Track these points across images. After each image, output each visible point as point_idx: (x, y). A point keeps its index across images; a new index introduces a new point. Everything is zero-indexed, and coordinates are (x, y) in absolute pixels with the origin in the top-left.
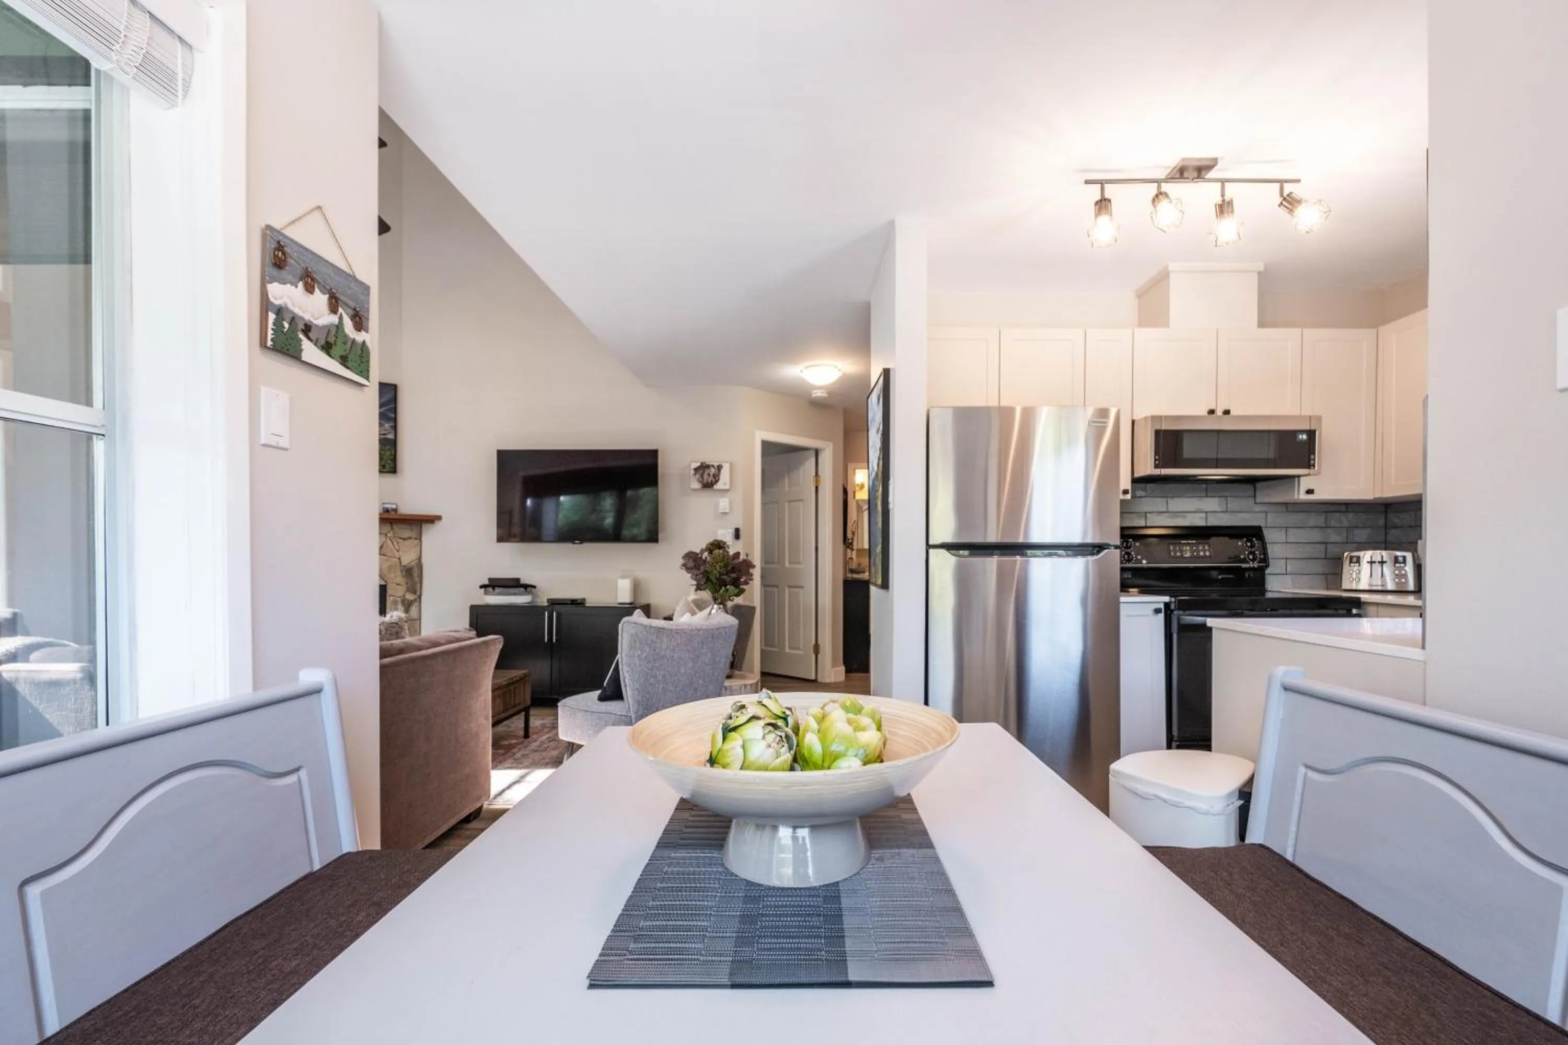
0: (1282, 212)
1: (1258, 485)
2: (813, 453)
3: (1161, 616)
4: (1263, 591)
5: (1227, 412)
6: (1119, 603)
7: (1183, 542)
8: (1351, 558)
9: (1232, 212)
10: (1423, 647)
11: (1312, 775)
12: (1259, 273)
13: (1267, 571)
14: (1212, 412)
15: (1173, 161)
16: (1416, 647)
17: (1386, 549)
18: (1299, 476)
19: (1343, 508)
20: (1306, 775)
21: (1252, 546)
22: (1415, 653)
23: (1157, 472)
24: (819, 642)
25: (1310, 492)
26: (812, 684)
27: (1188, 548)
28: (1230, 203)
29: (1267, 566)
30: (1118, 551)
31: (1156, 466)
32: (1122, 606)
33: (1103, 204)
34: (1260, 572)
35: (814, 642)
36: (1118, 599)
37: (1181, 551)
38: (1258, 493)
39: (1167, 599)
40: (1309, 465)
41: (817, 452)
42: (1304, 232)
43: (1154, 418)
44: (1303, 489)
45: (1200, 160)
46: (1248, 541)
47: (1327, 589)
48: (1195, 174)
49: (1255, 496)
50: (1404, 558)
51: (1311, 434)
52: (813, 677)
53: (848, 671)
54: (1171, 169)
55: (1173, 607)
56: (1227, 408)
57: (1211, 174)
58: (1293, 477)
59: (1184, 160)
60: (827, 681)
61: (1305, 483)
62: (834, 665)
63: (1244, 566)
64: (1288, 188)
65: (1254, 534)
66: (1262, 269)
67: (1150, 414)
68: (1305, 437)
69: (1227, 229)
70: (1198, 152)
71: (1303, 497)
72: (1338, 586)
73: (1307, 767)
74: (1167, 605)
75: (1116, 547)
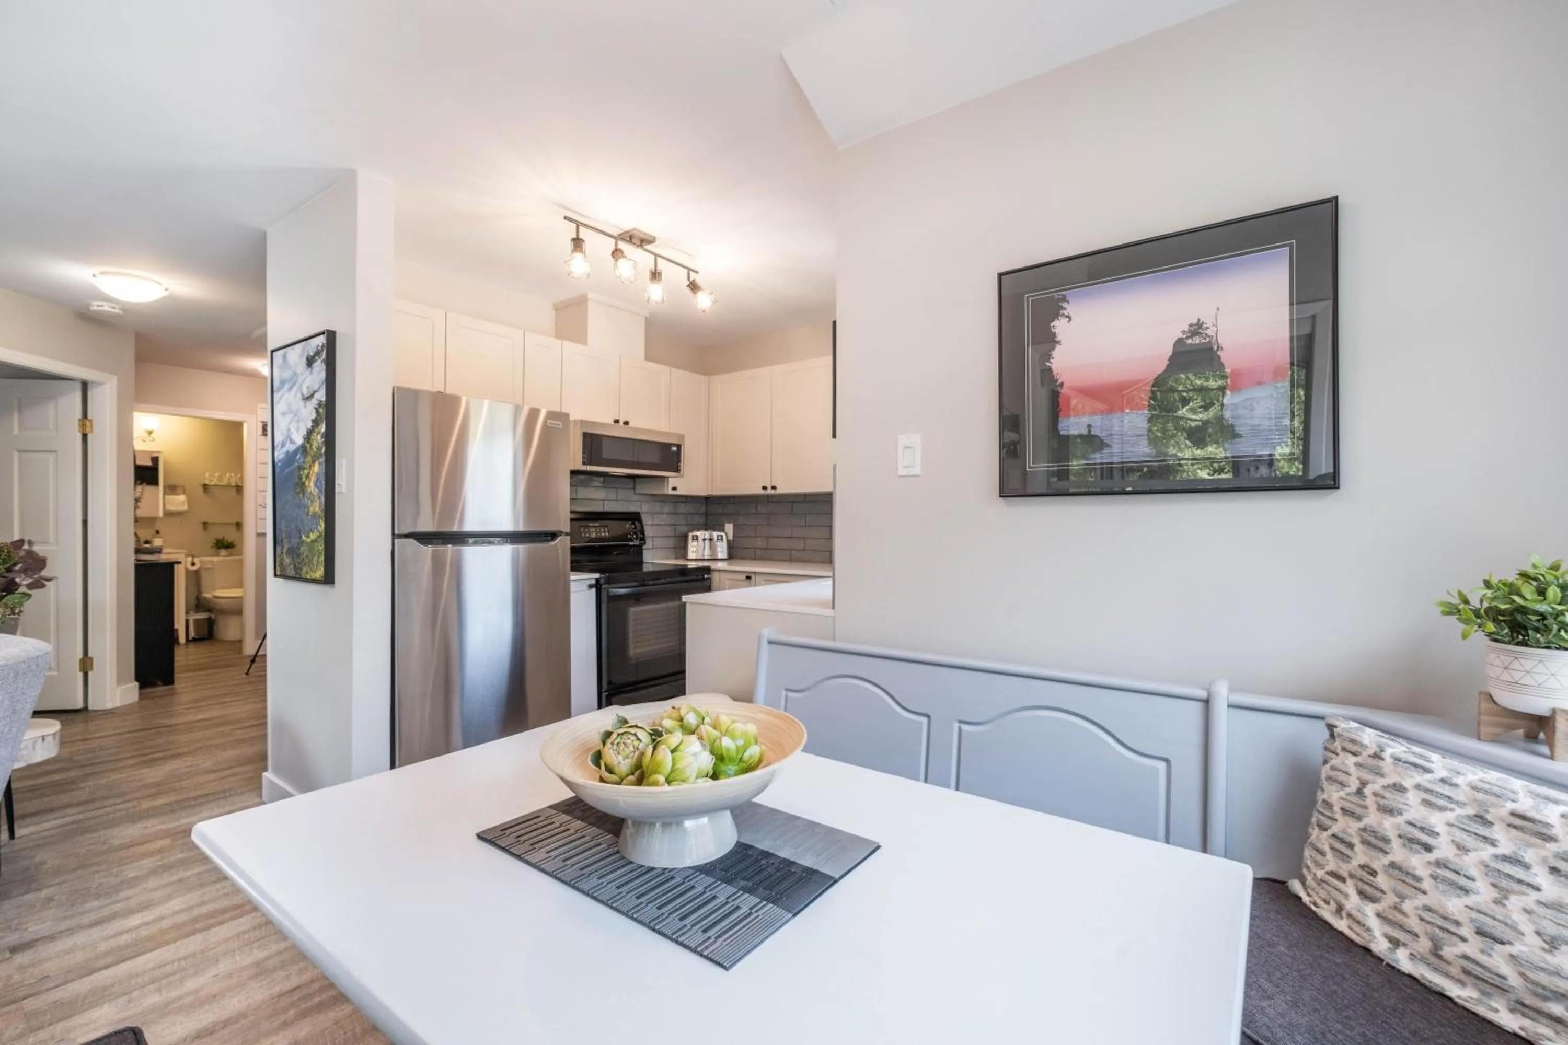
0: (688, 291)
1: (637, 480)
2: (78, 386)
3: (594, 590)
4: (641, 563)
5: (626, 423)
6: (569, 581)
7: (591, 524)
8: (693, 536)
9: (661, 280)
10: (833, 608)
11: (791, 694)
12: (646, 319)
13: (644, 547)
14: (617, 421)
15: (627, 225)
16: (829, 608)
17: (706, 530)
18: (668, 477)
19: (684, 500)
20: (786, 697)
21: (635, 528)
22: (829, 612)
23: (584, 468)
24: (90, 654)
25: (674, 489)
26: (80, 716)
27: (594, 530)
28: (660, 274)
29: (645, 544)
30: (569, 537)
31: (584, 463)
32: (572, 584)
33: (577, 243)
34: (639, 550)
35: (80, 654)
36: (569, 577)
37: (588, 532)
38: (637, 487)
39: (597, 576)
40: (677, 469)
41: (85, 386)
42: (701, 311)
43: (583, 422)
44: (670, 487)
45: (645, 234)
46: (633, 524)
47: (676, 558)
48: (639, 243)
49: (634, 488)
50: (722, 536)
51: (679, 447)
52: (80, 705)
53: (142, 687)
54: (622, 232)
55: (602, 581)
56: (627, 420)
57: (649, 247)
58: (663, 477)
59: (635, 229)
60: (109, 706)
61: (672, 482)
62: (120, 681)
63: (631, 543)
64: (693, 276)
65: (635, 518)
66: (648, 315)
67: (579, 418)
68: (675, 449)
69: (656, 292)
70: (645, 227)
71: (671, 492)
72: (684, 556)
73: (787, 690)
74: (597, 580)
75: (567, 534)
